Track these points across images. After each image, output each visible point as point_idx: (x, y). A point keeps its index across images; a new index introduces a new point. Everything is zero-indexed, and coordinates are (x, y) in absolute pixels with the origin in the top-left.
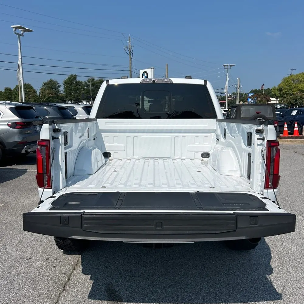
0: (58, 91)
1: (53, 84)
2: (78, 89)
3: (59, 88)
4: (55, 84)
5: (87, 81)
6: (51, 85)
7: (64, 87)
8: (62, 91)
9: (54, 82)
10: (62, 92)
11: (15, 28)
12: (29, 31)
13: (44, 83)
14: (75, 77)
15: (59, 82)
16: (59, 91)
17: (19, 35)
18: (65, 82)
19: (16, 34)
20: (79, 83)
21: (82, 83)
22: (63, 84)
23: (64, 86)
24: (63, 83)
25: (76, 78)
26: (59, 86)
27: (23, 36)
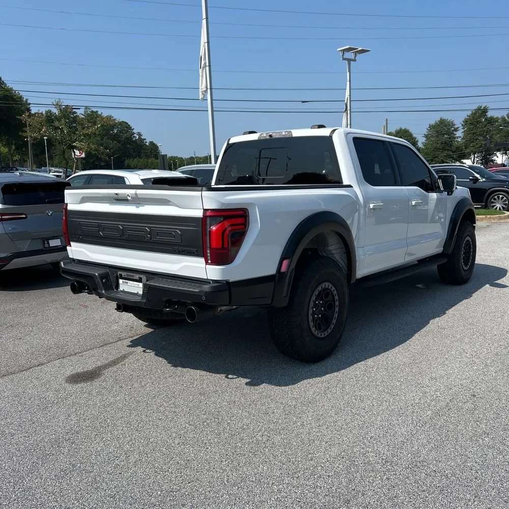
0: (452, 138)
1: (445, 126)
2: (488, 132)
3: (455, 133)
4: (449, 125)
5: (507, 115)
6: (442, 129)
7: (463, 130)
8: (460, 137)
9: (448, 122)
10: (459, 140)
11: (344, 51)
12: (363, 51)
13: (430, 125)
14: (485, 111)
15: (455, 122)
16: (455, 138)
17: (349, 60)
18: (466, 121)
19: (344, 59)
20: (491, 121)
21: (497, 120)
22: (462, 125)
23: (463, 128)
24: (462, 123)
25: (487, 112)
26: (456, 130)
27: (355, 60)
